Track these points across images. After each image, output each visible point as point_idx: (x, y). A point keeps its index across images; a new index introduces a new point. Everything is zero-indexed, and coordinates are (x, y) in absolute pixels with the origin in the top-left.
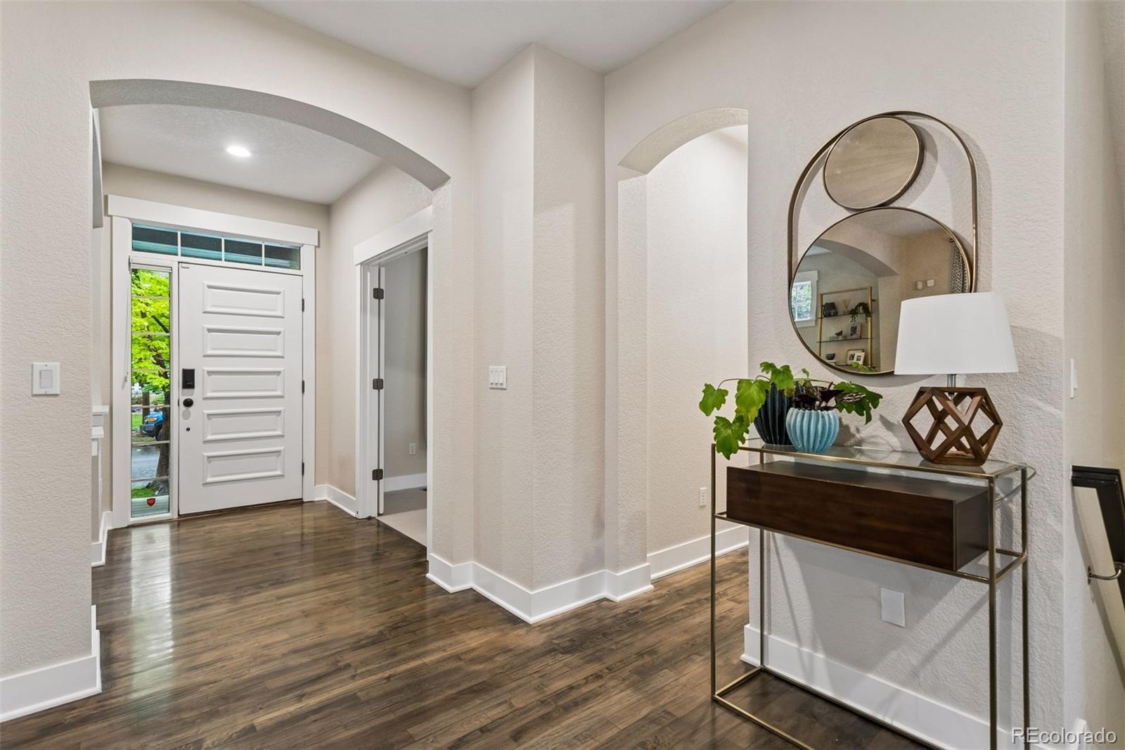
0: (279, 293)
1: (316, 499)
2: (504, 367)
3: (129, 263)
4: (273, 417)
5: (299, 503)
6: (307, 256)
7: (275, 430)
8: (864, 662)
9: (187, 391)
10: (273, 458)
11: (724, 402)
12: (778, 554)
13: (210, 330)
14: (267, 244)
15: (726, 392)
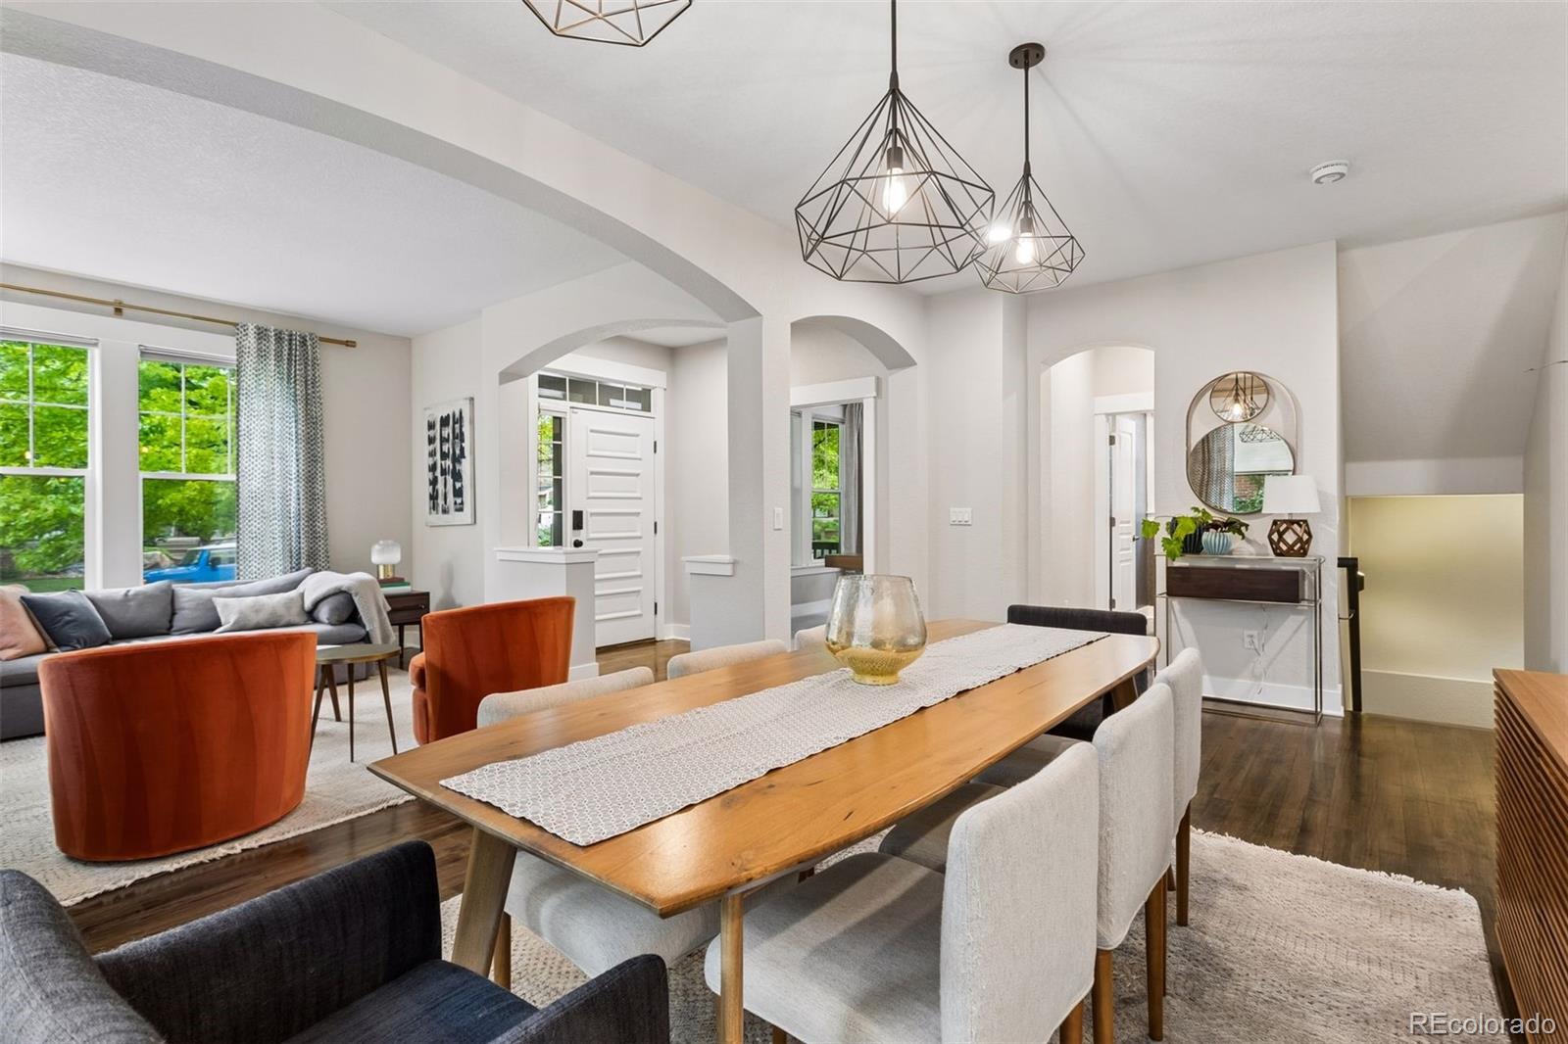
0: (637, 436)
1: (666, 639)
2: (969, 510)
3: (539, 410)
4: (634, 557)
5: (652, 642)
6: (657, 399)
7: (634, 570)
8: (1233, 674)
9: (577, 531)
10: (633, 598)
11: (1158, 529)
12: (1176, 621)
13: (592, 473)
14: (628, 387)
15: (1158, 524)
